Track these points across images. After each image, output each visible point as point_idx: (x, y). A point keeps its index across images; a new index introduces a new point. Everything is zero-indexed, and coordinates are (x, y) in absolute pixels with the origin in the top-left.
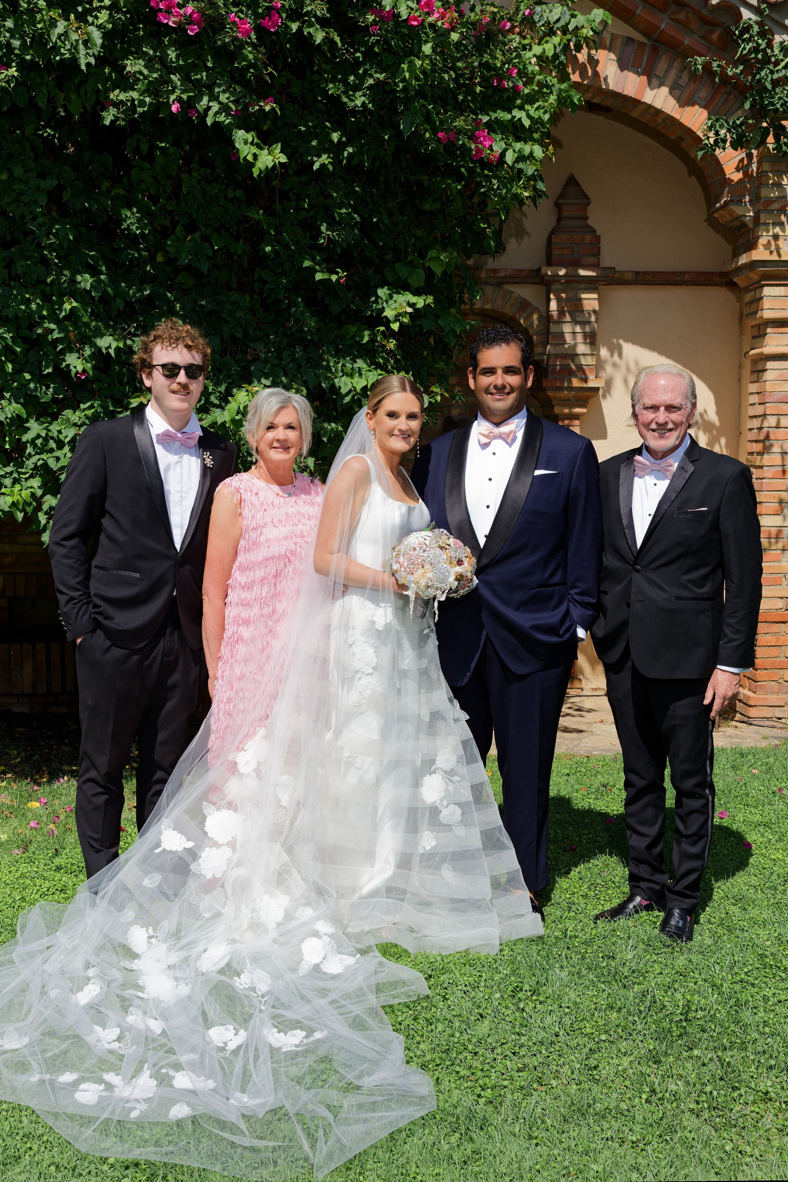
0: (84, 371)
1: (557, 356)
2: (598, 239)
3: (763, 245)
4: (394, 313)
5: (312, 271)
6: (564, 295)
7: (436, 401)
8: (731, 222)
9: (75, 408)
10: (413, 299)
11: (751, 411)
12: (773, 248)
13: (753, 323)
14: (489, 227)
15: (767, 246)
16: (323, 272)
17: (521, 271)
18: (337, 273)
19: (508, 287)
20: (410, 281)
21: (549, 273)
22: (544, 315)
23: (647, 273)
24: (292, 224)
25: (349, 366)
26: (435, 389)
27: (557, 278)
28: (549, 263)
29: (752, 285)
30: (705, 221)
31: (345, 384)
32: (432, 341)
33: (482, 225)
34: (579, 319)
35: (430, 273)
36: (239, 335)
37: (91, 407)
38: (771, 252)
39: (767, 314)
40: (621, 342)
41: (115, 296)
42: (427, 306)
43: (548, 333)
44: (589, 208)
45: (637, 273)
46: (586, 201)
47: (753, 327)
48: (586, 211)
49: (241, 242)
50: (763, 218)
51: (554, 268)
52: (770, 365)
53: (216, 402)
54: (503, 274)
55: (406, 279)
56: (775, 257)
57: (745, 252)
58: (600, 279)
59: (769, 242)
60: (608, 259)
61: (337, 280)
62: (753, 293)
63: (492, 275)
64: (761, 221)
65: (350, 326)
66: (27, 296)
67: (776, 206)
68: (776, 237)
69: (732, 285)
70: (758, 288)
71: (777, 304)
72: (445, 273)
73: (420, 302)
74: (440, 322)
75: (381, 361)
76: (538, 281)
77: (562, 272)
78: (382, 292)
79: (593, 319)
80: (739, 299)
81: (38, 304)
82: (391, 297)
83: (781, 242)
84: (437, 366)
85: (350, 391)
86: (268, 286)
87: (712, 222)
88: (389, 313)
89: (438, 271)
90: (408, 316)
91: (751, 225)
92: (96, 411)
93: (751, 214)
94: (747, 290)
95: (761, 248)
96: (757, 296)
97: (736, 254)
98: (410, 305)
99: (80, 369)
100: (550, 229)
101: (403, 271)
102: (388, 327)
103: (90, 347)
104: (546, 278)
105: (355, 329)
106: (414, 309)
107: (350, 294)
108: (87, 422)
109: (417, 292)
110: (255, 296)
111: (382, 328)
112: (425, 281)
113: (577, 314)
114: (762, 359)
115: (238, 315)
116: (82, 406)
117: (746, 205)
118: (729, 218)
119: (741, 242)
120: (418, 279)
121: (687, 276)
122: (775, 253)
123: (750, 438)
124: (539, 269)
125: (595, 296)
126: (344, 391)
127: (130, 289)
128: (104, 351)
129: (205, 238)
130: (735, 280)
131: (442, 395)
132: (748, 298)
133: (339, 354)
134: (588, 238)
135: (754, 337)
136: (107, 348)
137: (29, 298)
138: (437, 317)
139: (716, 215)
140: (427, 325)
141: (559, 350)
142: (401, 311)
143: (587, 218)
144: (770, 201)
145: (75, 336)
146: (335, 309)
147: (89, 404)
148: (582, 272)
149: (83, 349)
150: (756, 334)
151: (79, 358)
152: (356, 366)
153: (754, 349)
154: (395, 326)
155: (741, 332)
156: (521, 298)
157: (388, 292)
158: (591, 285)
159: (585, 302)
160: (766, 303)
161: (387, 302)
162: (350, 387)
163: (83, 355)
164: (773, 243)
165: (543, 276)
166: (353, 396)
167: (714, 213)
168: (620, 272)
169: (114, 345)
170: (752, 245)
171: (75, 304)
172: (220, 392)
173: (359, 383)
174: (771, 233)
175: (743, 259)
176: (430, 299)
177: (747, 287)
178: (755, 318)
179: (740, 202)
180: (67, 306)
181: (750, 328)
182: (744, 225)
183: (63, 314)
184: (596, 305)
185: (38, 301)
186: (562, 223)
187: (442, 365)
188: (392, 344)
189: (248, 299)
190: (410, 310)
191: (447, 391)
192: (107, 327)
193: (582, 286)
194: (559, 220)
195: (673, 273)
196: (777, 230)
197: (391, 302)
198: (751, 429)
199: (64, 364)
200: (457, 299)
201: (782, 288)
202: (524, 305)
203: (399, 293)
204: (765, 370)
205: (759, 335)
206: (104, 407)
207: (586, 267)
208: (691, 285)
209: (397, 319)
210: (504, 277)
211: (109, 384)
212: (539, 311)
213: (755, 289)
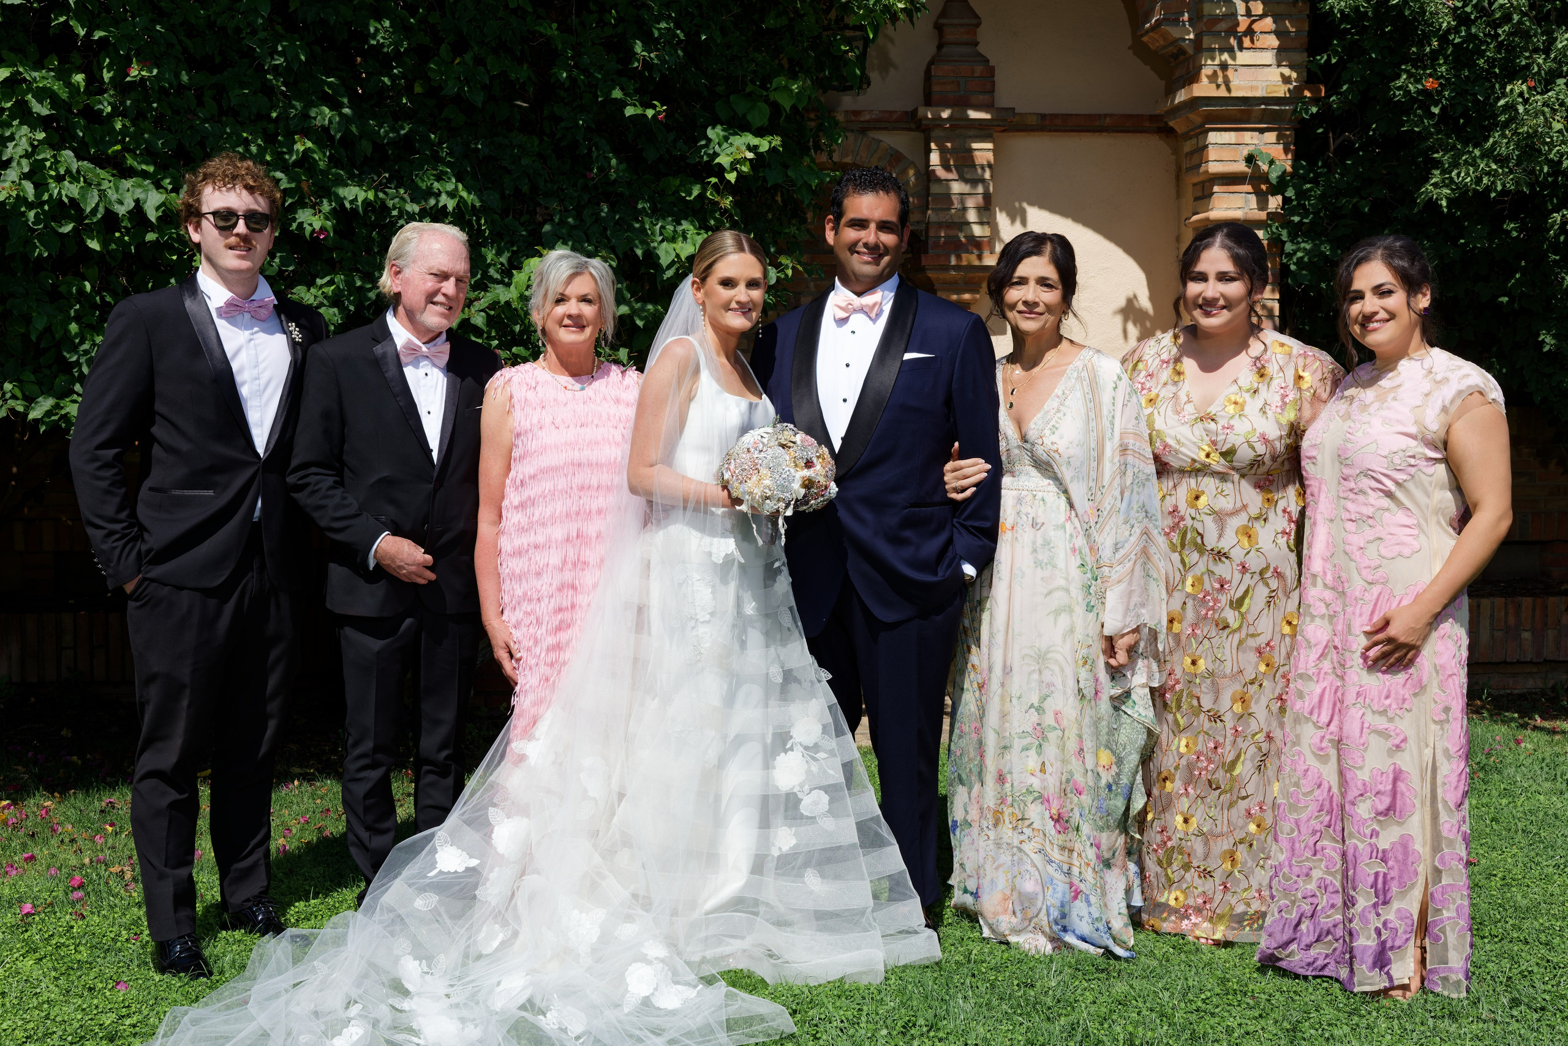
0: (323, 229)
1: (940, 225)
2: (991, 71)
3: (1208, 77)
4: (730, 159)
5: (622, 104)
6: (949, 145)
7: (786, 275)
8: (1164, 47)
9: (310, 284)
10: (754, 141)
12: (1220, 80)
13: (1196, 180)
14: (851, 50)
15: (1213, 78)
16: (635, 105)
17: (891, 113)
18: (654, 107)
19: (873, 134)
20: (749, 117)
21: (930, 116)
22: (923, 171)
23: (1056, 116)
24: (593, 44)
25: (670, 228)
26: (784, 260)
27: (938, 123)
28: (928, 102)
29: (1192, 130)
30: (1129, 48)
31: (667, 252)
32: (779, 198)
33: (843, 47)
34: (968, 176)
35: (775, 107)
36: (525, 189)
37: (331, 283)
38: (1218, 86)
39: (1214, 168)
40: (1025, 205)
41: (361, 137)
42: (773, 150)
43: (928, 195)
44: (979, 30)
45: (1043, 116)
46: (975, 21)
47: (1194, 185)
48: (975, 34)
49: (525, 66)
50: (1206, 41)
51: (935, 109)
53: (497, 276)
54: (867, 117)
55: (744, 115)
56: (1222, 93)
57: (1183, 87)
58: (995, 123)
59: (1215, 72)
60: (1005, 97)
61: (654, 116)
62: (1194, 141)
63: (853, 118)
64: (1204, 46)
65: (671, 178)
66: (245, 135)
67: (1223, 26)
68: (1224, 66)
69: (1167, 132)
70: (1201, 133)
71: (1226, 154)
72: (794, 107)
73: (764, 145)
74: (790, 173)
75: (712, 222)
76: (913, 126)
77: (945, 114)
78: (714, 133)
79: (987, 175)
80: (1176, 151)
81: (259, 146)
82: (726, 139)
83: (1230, 73)
84: (787, 231)
85: (673, 263)
86: (563, 124)
87: (1140, 49)
88: (724, 160)
89: (786, 103)
90: (748, 163)
91: (1191, 51)
92: (338, 287)
93: (1192, 36)
94: (1187, 136)
95: (1205, 80)
96: (1201, 144)
97: (1171, 91)
98: (750, 148)
99: (317, 226)
100: (929, 58)
101: (740, 105)
102: (722, 178)
103: (330, 201)
104: (924, 122)
105: (677, 182)
106: (755, 154)
107: (671, 136)
108: (325, 302)
109: (759, 133)
110: (546, 138)
111: (714, 180)
112: (770, 119)
113: (966, 170)
115: (524, 162)
116: (319, 282)
117: (1184, 25)
118: (1162, 43)
119: (1178, 73)
120: (760, 115)
121: (1108, 119)
122: (1223, 87)
124: (915, 111)
125: (990, 146)
126: (664, 261)
127: (381, 127)
128: (348, 205)
129: (479, 61)
130: (1171, 124)
131: (793, 268)
132: (1188, 147)
133: (657, 212)
134: (979, 69)
135: (1196, 199)
136: (351, 202)
137: (247, 138)
138: (786, 166)
139: (1145, 39)
140: (773, 177)
141: (943, 217)
142: (739, 157)
143: (977, 44)
144: (1217, 19)
145: (309, 187)
146: (651, 155)
147: (328, 278)
148: (973, 114)
149: (321, 203)
150: (1199, 194)
151: (315, 214)
152: (680, 228)
153: (1197, 213)
154: (732, 177)
155: (1179, 194)
156: (891, 148)
157: (722, 133)
158: (982, 131)
159: (977, 153)
160: (1212, 154)
161: (720, 145)
162: (673, 256)
163: (320, 211)
164: (1220, 73)
165: (920, 120)
166: (677, 270)
167: (1142, 36)
168: (1020, 114)
169: (362, 196)
170: (1193, 77)
171: (309, 144)
172: (501, 264)
173: (686, 249)
174: (1217, 62)
175: (1181, 96)
176: (777, 141)
177: (1187, 133)
178: (1198, 173)
179: (1176, 21)
180: (299, 147)
181: (1190, 188)
182: (1182, 51)
183: (294, 157)
184: (990, 156)
185: (260, 142)
186: (945, 50)
187: (793, 230)
188: (727, 202)
189: (536, 142)
190: (750, 155)
191: (800, 263)
192: (352, 177)
193: (971, 133)
194: (940, 47)
195: (1090, 115)
196: (1225, 56)
197: (725, 145)
199: (294, 225)
200: (811, 143)
201: (1233, 134)
202: (896, 157)
203: (736, 134)
205: (1204, 195)
206: (350, 283)
207: (977, 108)
208: (1113, 131)
209: (733, 168)
210: (868, 121)
211: (354, 253)
212: (915, 167)
213: (1197, 136)
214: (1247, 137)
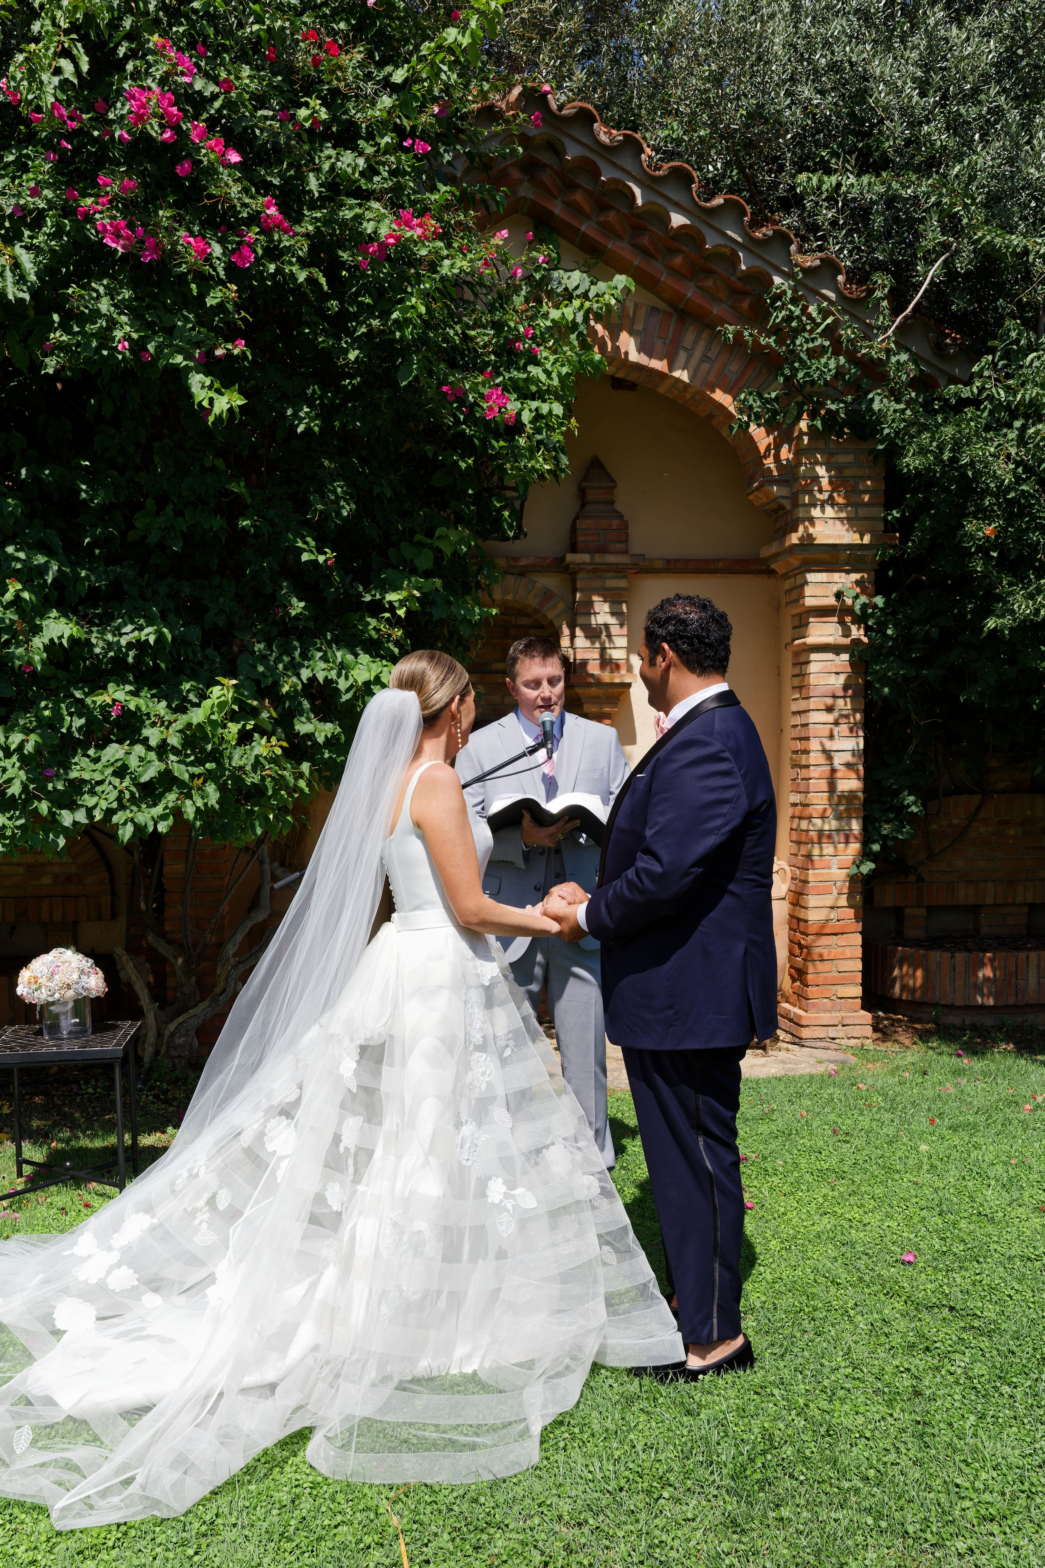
2: (625, 525)
3: (802, 527)
4: (399, 598)
5: (299, 551)
8: (767, 504)
10: (420, 583)
11: (794, 707)
13: (800, 614)
16: (311, 552)
17: (544, 558)
18: (325, 553)
19: (529, 577)
20: (416, 563)
21: (576, 561)
22: (571, 606)
23: (678, 561)
25: (349, 657)
27: (583, 567)
28: (574, 550)
29: (795, 571)
31: (346, 678)
32: (445, 631)
33: (496, 504)
35: (438, 553)
39: (809, 602)
42: (435, 590)
43: (575, 625)
44: (615, 491)
45: (668, 561)
46: (612, 483)
48: (612, 494)
50: (801, 498)
51: (580, 555)
52: (813, 656)
53: (196, 700)
55: (411, 561)
57: (786, 536)
58: (629, 566)
60: (638, 545)
61: (326, 561)
62: (792, 580)
63: (511, 562)
64: (798, 502)
65: (351, 614)
70: (801, 575)
71: (819, 591)
72: (455, 553)
73: (428, 585)
74: (453, 610)
76: (562, 570)
77: (588, 560)
79: (623, 609)
80: (777, 588)
85: (351, 686)
88: (394, 598)
93: (789, 494)
94: (788, 577)
96: (802, 584)
97: (773, 540)
100: (574, 515)
101: (408, 551)
102: (393, 613)
104: (571, 566)
109: (425, 576)
111: (387, 615)
112: (434, 564)
114: (804, 651)
115: (222, 603)
118: (765, 500)
119: (787, 524)
120: (426, 560)
121: (721, 563)
123: (793, 736)
124: (564, 557)
125: (625, 585)
126: (343, 686)
130: (775, 567)
132: (790, 586)
133: (338, 643)
134: (615, 523)
135: (802, 627)
138: (448, 603)
139: (752, 497)
140: (438, 613)
142: (406, 595)
143: (614, 502)
148: (611, 559)
150: (801, 624)
152: (357, 658)
153: (805, 640)
154: (401, 612)
156: (544, 588)
158: (619, 573)
160: (808, 591)
162: (351, 682)
165: (568, 564)
166: (355, 692)
167: (750, 495)
168: (651, 558)
170: (793, 528)
175: (784, 543)
176: (439, 582)
177: (787, 573)
178: (801, 608)
182: (783, 508)
186: (587, 508)
188: (398, 633)
190: (416, 594)
193: (610, 575)
194: (583, 505)
195: (706, 560)
198: (794, 726)
200: (472, 583)
201: (825, 574)
202: (548, 595)
204: (808, 662)
205: (804, 625)
207: (614, 554)
208: (727, 573)
209: (402, 604)
210: (526, 566)
212: (565, 602)
213: (795, 576)
214: (837, 577)
